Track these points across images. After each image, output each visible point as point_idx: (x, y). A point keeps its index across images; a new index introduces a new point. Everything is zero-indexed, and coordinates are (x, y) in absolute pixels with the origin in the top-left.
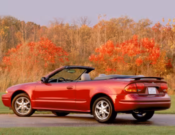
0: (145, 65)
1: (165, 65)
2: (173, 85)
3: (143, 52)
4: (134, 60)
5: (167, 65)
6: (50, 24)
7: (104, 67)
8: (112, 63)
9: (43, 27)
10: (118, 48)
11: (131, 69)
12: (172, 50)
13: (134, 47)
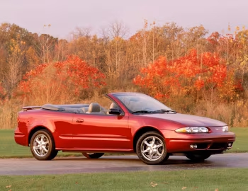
0: (207, 88)
1: (234, 88)
2: (246, 113)
3: (204, 71)
4: (192, 83)
5: (237, 87)
6: (72, 35)
7: (153, 93)
8: (164, 87)
9: (62, 40)
10: (171, 67)
11: (188, 93)
12: (242, 68)
13: (191, 66)
